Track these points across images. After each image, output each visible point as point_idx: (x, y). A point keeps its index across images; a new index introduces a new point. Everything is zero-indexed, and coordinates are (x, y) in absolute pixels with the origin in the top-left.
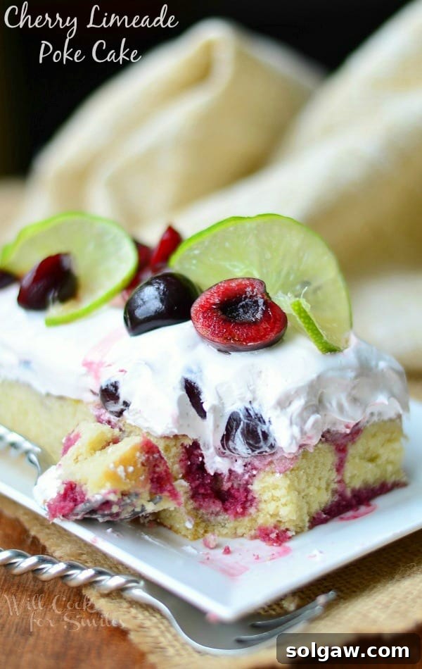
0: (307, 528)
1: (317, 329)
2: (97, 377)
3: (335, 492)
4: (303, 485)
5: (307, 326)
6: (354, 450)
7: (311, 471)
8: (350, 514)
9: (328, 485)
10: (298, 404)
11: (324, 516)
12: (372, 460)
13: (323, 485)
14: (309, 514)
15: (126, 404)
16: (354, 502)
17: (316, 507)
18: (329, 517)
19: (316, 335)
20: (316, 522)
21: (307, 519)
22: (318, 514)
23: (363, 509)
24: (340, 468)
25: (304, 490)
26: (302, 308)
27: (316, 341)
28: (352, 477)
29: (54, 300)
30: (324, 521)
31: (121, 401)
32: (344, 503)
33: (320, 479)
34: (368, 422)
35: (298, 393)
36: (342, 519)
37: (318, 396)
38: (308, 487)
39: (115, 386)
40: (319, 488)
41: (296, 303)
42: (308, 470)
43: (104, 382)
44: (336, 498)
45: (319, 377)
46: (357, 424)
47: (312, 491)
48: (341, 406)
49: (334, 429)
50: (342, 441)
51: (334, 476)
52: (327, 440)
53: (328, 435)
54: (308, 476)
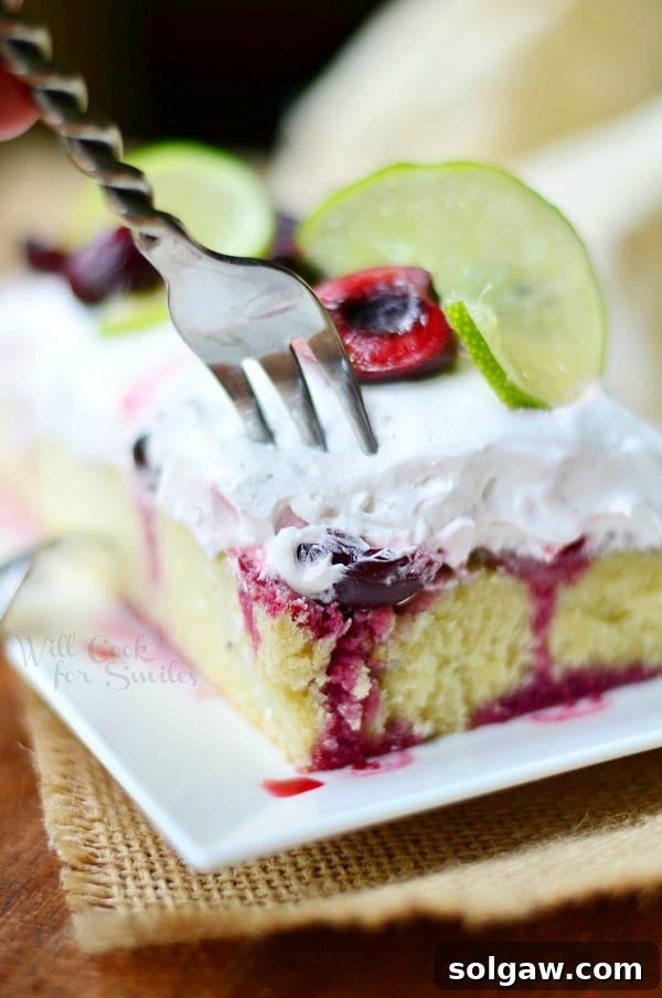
0: (460, 727)
1: (493, 359)
4: (455, 648)
5: (474, 351)
6: (573, 599)
7: (476, 624)
8: (556, 711)
9: (513, 653)
10: (439, 488)
11: (499, 709)
13: (501, 651)
14: (467, 700)
16: (567, 691)
17: (483, 693)
18: (507, 712)
19: (494, 372)
20: (481, 718)
21: (462, 709)
22: (487, 704)
23: (584, 705)
24: (541, 622)
25: (457, 658)
26: (468, 316)
27: (493, 383)
28: (567, 645)
30: (501, 719)
32: (545, 689)
33: (494, 642)
34: (601, 548)
35: (442, 467)
36: (536, 719)
37: (486, 480)
38: (468, 653)
39: (144, 442)
40: (491, 658)
41: (456, 307)
42: (466, 622)
44: (528, 680)
45: (488, 449)
46: (576, 546)
47: (476, 661)
48: (530, 509)
49: (521, 551)
50: (543, 577)
51: (527, 639)
52: (510, 571)
53: (512, 563)
54: (467, 633)
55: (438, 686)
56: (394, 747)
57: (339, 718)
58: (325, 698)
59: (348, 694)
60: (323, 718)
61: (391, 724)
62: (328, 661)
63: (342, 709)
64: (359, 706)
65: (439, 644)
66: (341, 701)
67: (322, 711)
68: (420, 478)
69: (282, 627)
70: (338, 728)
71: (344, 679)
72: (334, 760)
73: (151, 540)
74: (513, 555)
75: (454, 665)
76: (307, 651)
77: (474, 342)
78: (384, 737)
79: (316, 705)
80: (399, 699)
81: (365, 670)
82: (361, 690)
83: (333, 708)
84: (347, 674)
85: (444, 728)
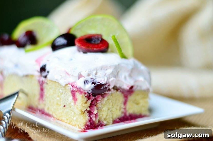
0: (111, 123)
2: (39, 64)
3: (122, 112)
4: (111, 106)
5: (116, 45)
6: (131, 98)
7: (114, 102)
9: (120, 109)
10: (110, 71)
11: (118, 120)
12: (137, 104)
13: (118, 108)
14: (112, 118)
15: (48, 72)
16: (129, 118)
17: (115, 117)
18: (119, 121)
20: (115, 122)
21: (111, 120)
22: (116, 119)
23: (132, 121)
24: (125, 103)
25: (111, 108)
26: (115, 38)
28: (129, 108)
29: (29, 44)
31: (47, 71)
32: (126, 117)
33: (117, 106)
35: (110, 67)
37: (117, 71)
38: (113, 108)
39: (45, 66)
40: (117, 109)
41: (113, 36)
43: (41, 65)
44: (123, 115)
45: (119, 64)
46: (132, 87)
47: (114, 109)
48: (125, 78)
49: (122, 87)
50: (125, 93)
51: (123, 106)
52: (120, 91)
53: (121, 90)
54: (113, 103)
55: (108, 114)
56: (99, 126)
57: (91, 118)
58: (88, 114)
59: (93, 113)
60: (87, 118)
61: (99, 121)
62: (90, 105)
63: (91, 116)
64: (95, 115)
65: (108, 105)
66: (91, 115)
67: (88, 116)
68: (106, 69)
69: (82, 97)
70: (90, 120)
71: (92, 109)
72: (89, 127)
73: (42, 90)
74: (121, 88)
75: (110, 110)
76: (86, 103)
77: (116, 43)
78: (98, 124)
79: (86, 115)
80: (101, 116)
81: (96, 108)
82: (95, 112)
83: (89, 116)
84: (93, 108)
85: (108, 123)
